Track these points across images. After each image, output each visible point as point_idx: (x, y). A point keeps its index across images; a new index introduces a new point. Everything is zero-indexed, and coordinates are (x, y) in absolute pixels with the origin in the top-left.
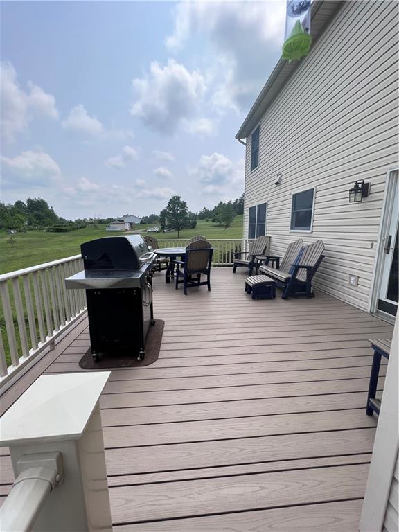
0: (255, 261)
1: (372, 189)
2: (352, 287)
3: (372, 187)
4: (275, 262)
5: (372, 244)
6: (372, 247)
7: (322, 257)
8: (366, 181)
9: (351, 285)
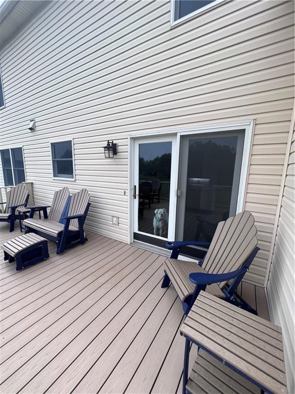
0: (17, 213)
1: (120, 149)
2: (115, 226)
3: (119, 147)
4: (42, 212)
5: (125, 192)
6: (125, 194)
7: (89, 204)
8: (114, 142)
9: (115, 224)
